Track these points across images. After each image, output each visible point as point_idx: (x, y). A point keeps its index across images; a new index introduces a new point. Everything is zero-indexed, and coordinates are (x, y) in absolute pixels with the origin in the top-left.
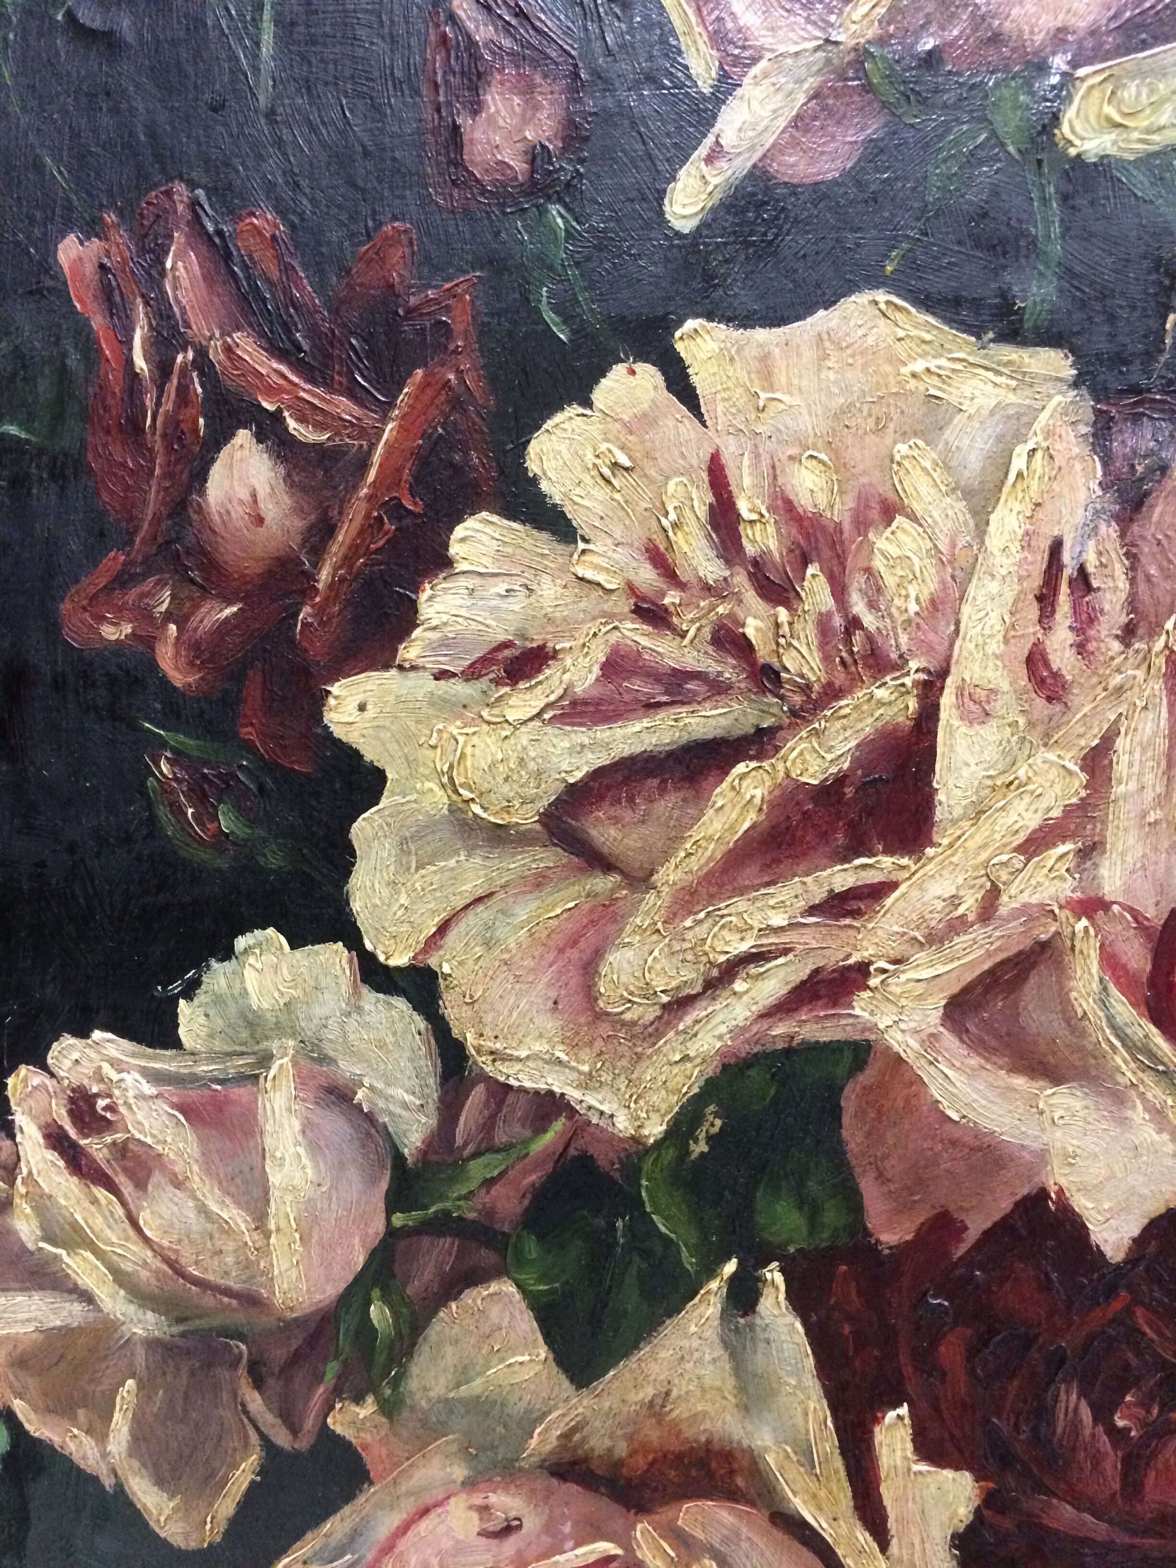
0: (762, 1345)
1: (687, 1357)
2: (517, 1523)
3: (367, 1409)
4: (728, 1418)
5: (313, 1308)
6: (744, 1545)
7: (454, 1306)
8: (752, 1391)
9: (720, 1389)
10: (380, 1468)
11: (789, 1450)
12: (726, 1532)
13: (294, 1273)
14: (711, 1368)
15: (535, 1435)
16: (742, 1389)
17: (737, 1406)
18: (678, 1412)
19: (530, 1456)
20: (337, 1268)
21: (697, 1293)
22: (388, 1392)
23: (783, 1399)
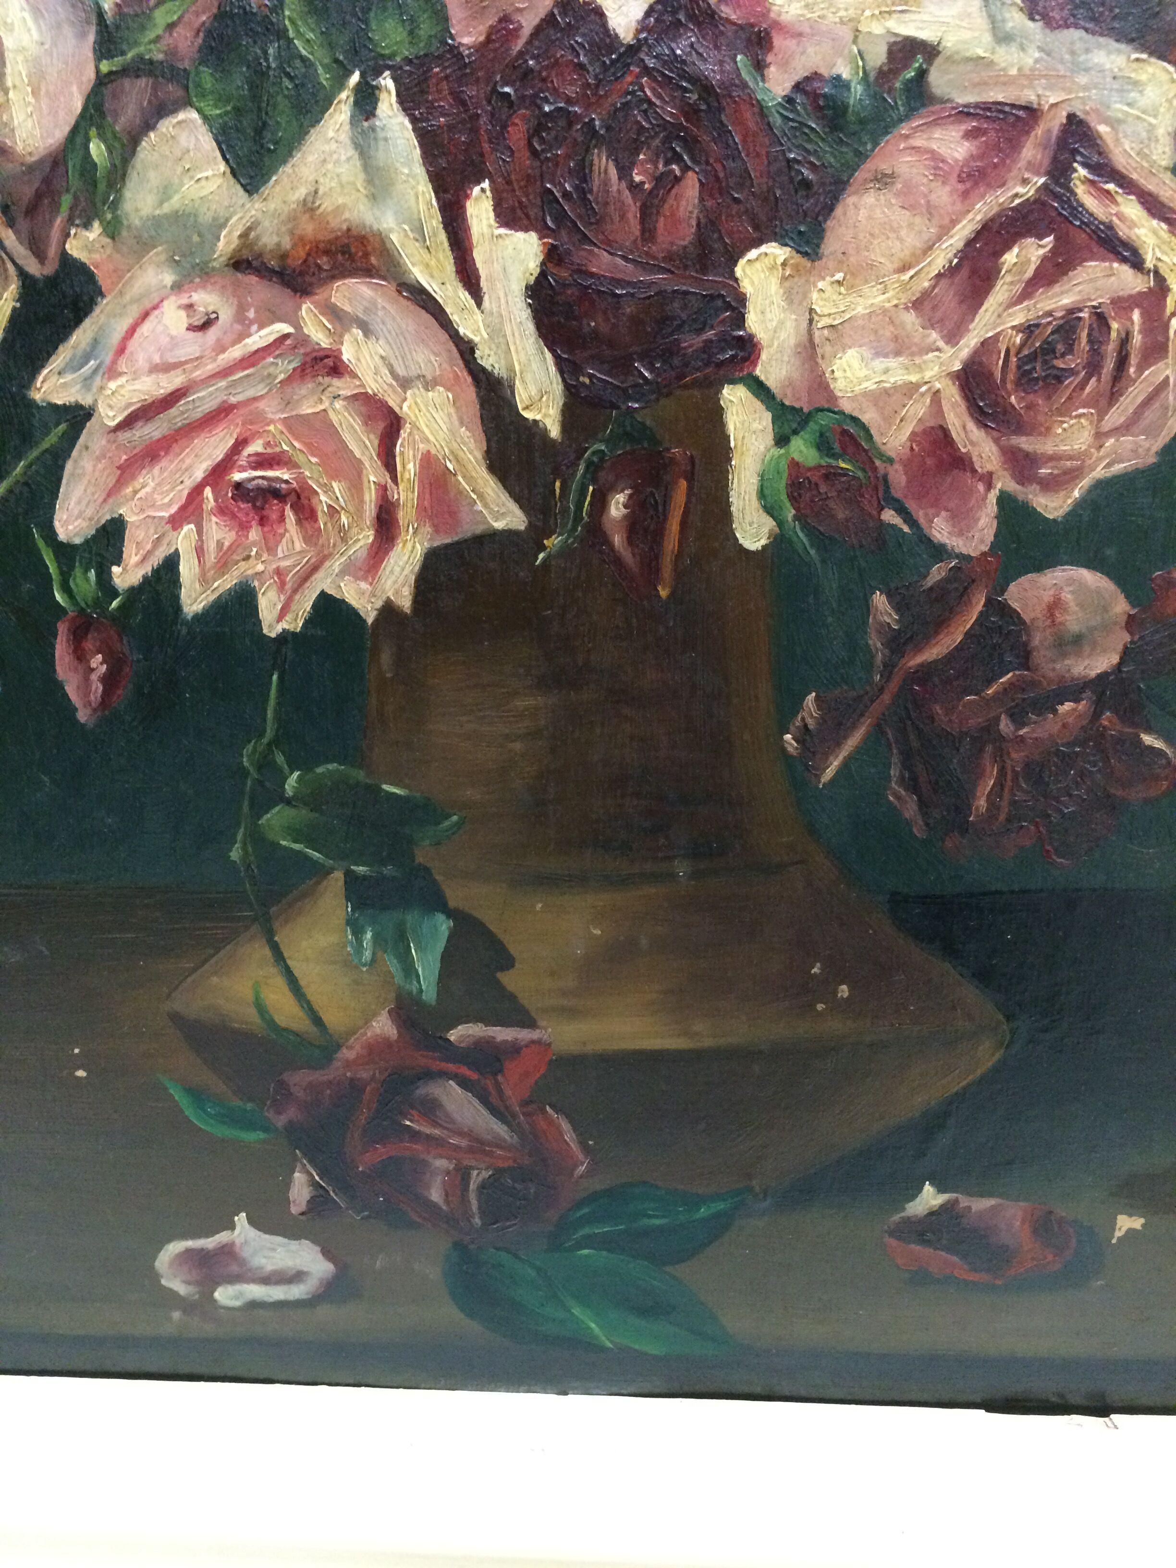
0: (381, 143)
1: (328, 159)
2: (213, 316)
3: (95, 232)
4: (362, 207)
5: (47, 152)
6: (380, 313)
7: (152, 135)
8: (377, 182)
9: (354, 184)
10: (109, 281)
11: (406, 227)
12: (365, 303)
13: (29, 123)
14: (347, 166)
15: (222, 237)
16: (370, 181)
17: (367, 196)
18: (326, 205)
19: (221, 256)
20: (61, 114)
21: (331, 105)
22: (109, 216)
23: (400, 187)
